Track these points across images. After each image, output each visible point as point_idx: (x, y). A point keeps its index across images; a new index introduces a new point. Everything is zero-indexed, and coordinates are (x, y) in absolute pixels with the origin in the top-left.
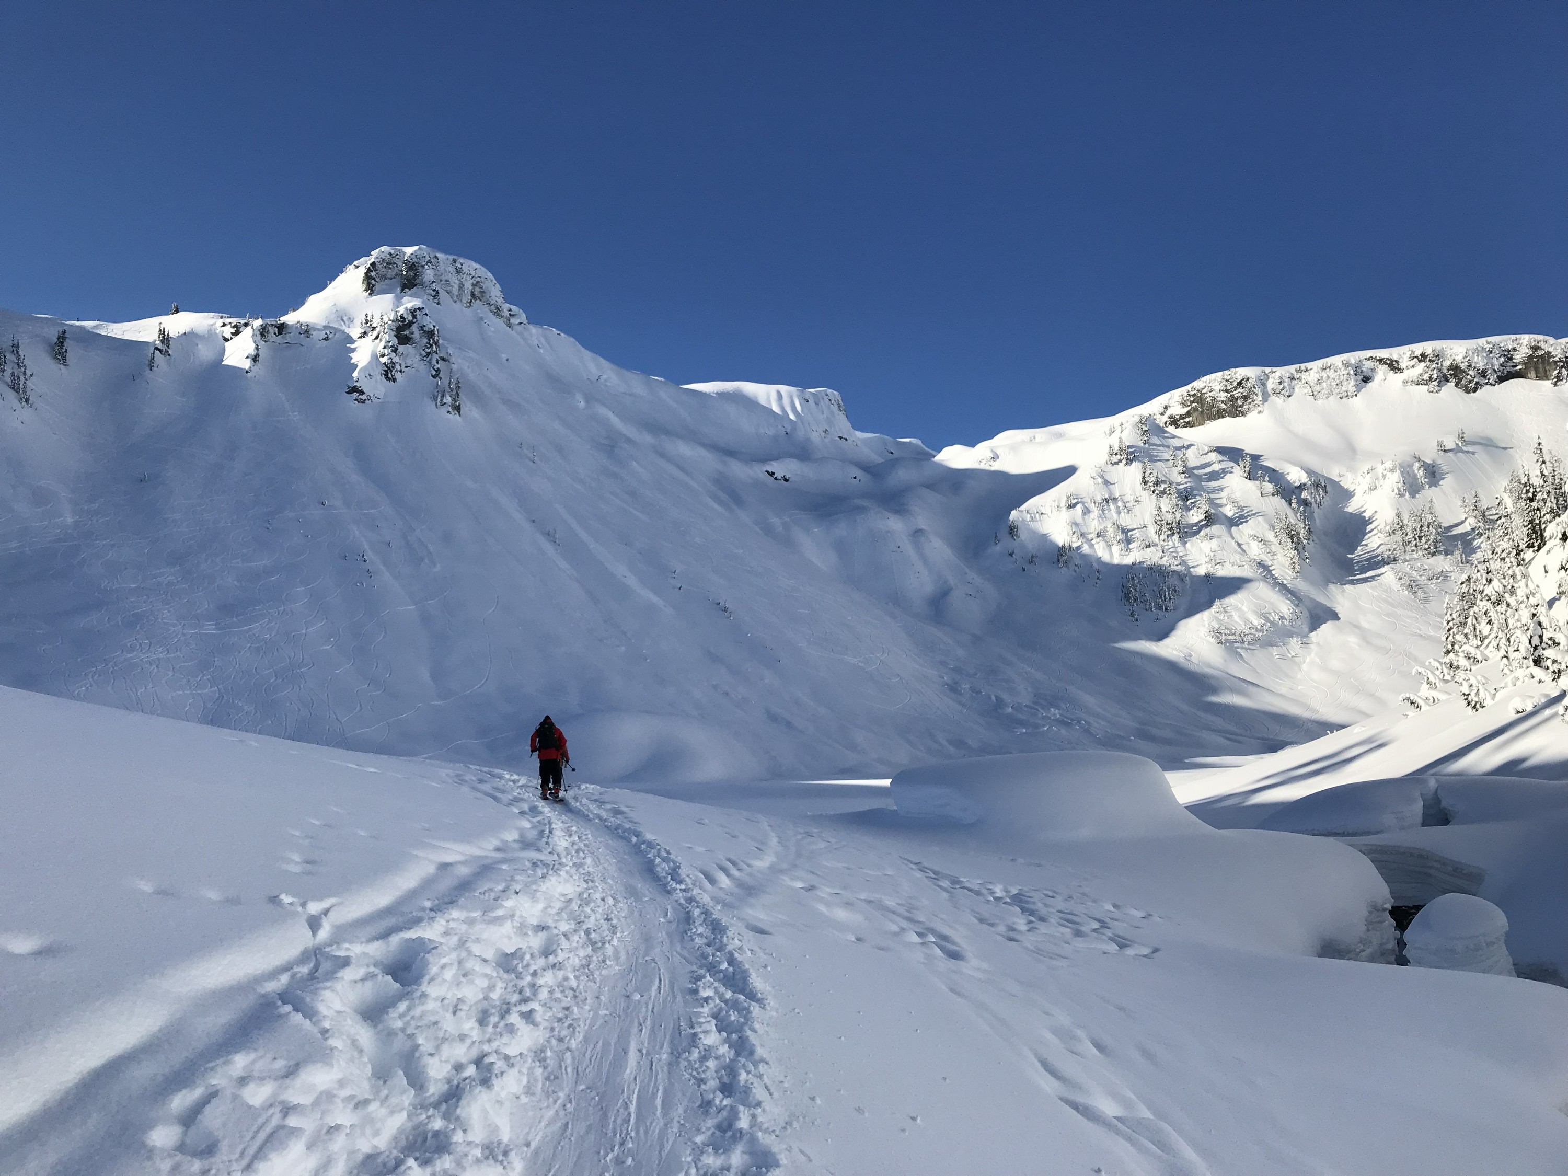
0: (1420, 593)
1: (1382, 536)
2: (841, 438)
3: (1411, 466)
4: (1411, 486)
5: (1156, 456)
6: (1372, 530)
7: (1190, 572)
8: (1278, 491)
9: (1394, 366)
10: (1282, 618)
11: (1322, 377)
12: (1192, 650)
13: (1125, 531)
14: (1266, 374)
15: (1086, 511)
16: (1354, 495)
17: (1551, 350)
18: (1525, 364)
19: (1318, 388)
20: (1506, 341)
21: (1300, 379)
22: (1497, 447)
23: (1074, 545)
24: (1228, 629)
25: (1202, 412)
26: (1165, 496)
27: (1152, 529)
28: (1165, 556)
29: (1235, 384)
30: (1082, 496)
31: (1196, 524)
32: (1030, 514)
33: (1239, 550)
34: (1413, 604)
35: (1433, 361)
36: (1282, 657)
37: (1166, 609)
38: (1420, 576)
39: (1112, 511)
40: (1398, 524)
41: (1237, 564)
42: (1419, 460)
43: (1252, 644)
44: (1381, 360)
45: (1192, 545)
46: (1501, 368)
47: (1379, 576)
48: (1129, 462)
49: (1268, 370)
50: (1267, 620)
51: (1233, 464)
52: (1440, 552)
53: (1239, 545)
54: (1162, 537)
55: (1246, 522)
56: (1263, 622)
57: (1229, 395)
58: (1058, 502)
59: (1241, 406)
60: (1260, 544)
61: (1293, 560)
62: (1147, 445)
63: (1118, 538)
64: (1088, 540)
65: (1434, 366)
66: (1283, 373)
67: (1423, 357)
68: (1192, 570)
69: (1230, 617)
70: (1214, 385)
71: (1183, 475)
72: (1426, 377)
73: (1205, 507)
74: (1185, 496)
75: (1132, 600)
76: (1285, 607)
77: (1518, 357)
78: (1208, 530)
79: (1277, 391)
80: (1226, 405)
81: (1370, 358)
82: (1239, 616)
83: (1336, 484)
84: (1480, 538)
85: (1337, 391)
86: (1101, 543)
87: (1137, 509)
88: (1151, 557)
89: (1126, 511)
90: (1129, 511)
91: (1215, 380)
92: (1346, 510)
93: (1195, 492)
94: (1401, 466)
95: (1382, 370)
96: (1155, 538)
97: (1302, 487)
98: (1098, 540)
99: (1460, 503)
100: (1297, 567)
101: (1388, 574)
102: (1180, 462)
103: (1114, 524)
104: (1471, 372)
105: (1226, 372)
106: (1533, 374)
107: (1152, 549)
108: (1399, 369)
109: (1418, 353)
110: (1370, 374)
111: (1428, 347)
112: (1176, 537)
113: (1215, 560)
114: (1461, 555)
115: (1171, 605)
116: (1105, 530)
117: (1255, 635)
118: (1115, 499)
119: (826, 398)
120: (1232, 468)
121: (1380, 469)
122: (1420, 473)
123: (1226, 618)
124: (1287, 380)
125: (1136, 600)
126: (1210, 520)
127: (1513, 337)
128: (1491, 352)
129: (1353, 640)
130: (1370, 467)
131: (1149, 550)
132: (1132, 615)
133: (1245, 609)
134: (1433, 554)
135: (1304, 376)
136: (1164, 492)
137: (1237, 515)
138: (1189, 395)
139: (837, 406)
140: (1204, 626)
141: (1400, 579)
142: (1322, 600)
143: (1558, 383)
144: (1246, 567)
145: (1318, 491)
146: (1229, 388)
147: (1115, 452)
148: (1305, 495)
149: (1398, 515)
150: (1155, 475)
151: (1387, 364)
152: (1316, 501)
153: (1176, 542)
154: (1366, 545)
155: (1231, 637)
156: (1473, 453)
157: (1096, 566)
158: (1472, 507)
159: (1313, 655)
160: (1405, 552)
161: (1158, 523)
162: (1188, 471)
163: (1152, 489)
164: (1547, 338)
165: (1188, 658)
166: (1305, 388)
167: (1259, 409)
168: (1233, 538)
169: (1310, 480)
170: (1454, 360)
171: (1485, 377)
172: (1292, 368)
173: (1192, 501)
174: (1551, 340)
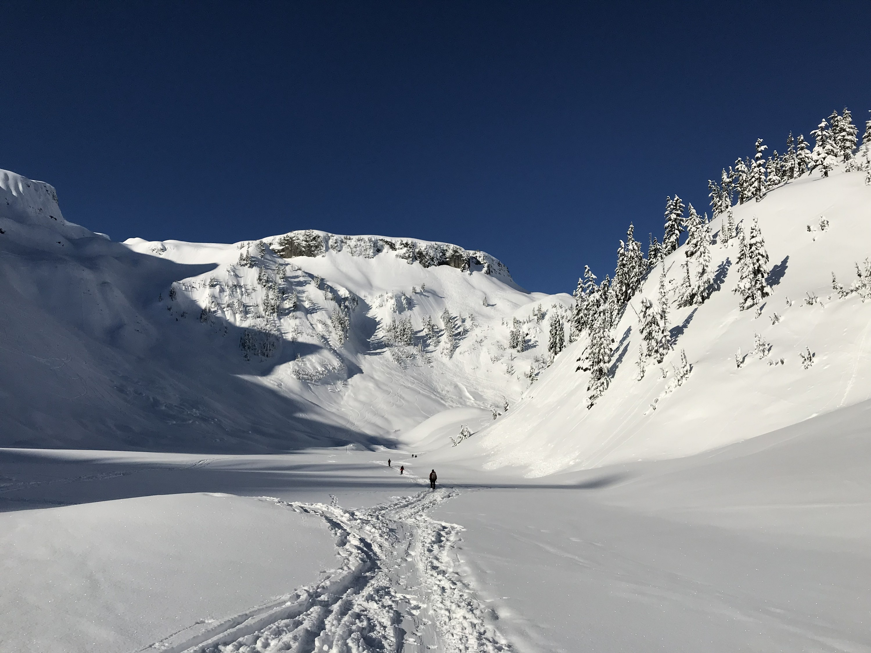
0: (402, 364)
1: (384, 331)
2: (52, 217)
3: (400, 297)
4: (399, 307)
5: (268, 266)
6: (379, 328)
7: (282, 336)
8: (334, 298)
9: (392, 246)
10: (334, 368)
11: (357, 244)
12: (282, 382)
13: (245, 306)
14: (328, 236)
15: (222, 290)
16: (371, 309)
17: (462, 254)
18: (450, 258)
19: (354, 249)
20: (443, 245)
21: (346, 243)
22: (438, 296)
23: (212, 310)
24: (304, 371)
25: (291, 250)
26: (271, 289)
27: (261, 308)
28: (268, 324)
29: (312, 238)
30: (220, 281)
31: (288, 309)
32: (185, 286)
33: (311, 327)
34: (399, 369)
35: (411, 248)
36: (332, 391)
37: (267, 356)
38: (403, 355)
39: (238, 293)
40: (393, 326)
41: (310, 335)
42: (404, 295)
43: (317, 382)
44: (387, 242)
45: (284, 321)
46: (440, 258)
47: (383, 352)
48: (251, 266)
49: (330, 234)
50: (326, 368)
51: (311, 279)
52: (412, 344)
53: (311, 325)
54: (267, 313)
55: (316, 312)
56: (324, 369)
57: (307, 244)
58: (205, 282)
59: (314, 251)
60: (323, 325)
61: (341, 337)
62: (263, 259)
63: (241, 310)
64: (221, 308)
65: (411, 250)
66: (338, 238)
67: (406, 245)
68: (283, 335)
69: (305, 364)
70: (300, 236)
71: (282, 280)
72: (407, 255)
73: (294, 300)
74: (283, 291)
75: (246, 348)
76: (336, 363)
77: (448, 254)
78: (294, 313)
79: (334, 247)
80: (305, 249)
81: (382, 240)
82: (310, 365)
83: (363, 301)
84: (430, 339)
85: (364, 253)
86: (229, 311)
87: (253, 295)
88: (260, 324)
89: (246, 294)
90: (248, 295)
91: (301, 234)
92: (367, 315)
93: (289, 291)
94: (396, 297)
95: (386, 248)
96: (263, 313)
97: (346, 299)
98: (228, 309)
99: (421, 320)
100: (343, 341)
101: (387, 353)
102: (281, 272)
103: (239, 301)
104: (427, 257)
105: (307, 231)
106: (453, 264)
107: (261, 319)
108: (395, 249)
109: (404, 242)
110: (381, 248)
111: (410, 240)
112: (275, 315)
113: (298, 331)
114: (422, 347)
115: (270, 354)
116: (233, 304)
117: (319, 377)
118: (240, 287)
119: (44, 189)
120: (310, 281)
121: (385, 296)
122: (404, 302)
123: (303, 365)
124: (339, 242)
125: (249, 348)
126: (297, 307)
127: (447, 244)
128: (437, 249)
129: (371, 385)
130: (380, 294)
131: (259, 319)
132: (246, 356)
133: (314, 361)
134: (409, 345)
135: (348, 242)
136: (270, 287)
137: (311, 308)
138: (285, 240)
139: (52, 196)
140: (290, 368)
141: (393, 355)
142: (354, 360)
143: (464, 271)
144: (315, 337)
145: (354, 303)
146: (308, 240)
147: (244, 258)
148: (347, 303)
149: (394, 321)
150: (267, 276)
151: (389, 245)
152: (352, 308)
153: (275, 318)
154: (376, 335)
155: (305, 376)
156: (428, 297)
157: (225, 325)
158: (427, 323)
159: (350, 391)
160: (395, 341)
161: (266, 304)
162: (285, 278)
163: (264, 284)
164: (461, 248)
165: (280, 386)
166: (348, 248)
167: (323, 254)
168: (308, 320)
169: (350, 296)
170: (420, 249)
171: (433, 261)
172: (343, 237)
173: (287, 295)
174: (463, 250)
